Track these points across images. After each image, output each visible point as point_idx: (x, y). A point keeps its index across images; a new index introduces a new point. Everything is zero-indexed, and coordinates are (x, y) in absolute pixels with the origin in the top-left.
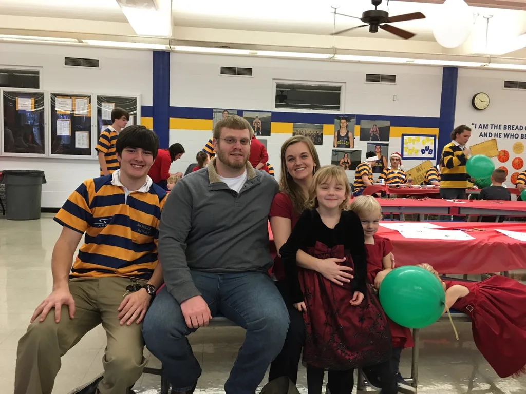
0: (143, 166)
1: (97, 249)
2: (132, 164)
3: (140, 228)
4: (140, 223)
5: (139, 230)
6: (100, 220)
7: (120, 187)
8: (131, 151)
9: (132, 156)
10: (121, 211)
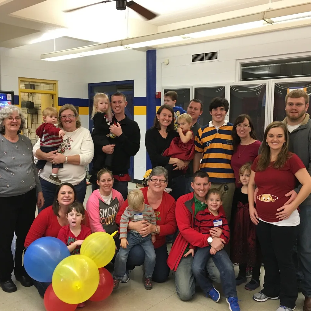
0: (221, 116)
1: (208, 156)
2: (216, 116)
3: (228, 142)
4: (227, 140)
5: (227, 143)
6: (207, 143)
7: (213, 127)
8: (215, 110)
9: (216, 112)
10: (215, 137)
